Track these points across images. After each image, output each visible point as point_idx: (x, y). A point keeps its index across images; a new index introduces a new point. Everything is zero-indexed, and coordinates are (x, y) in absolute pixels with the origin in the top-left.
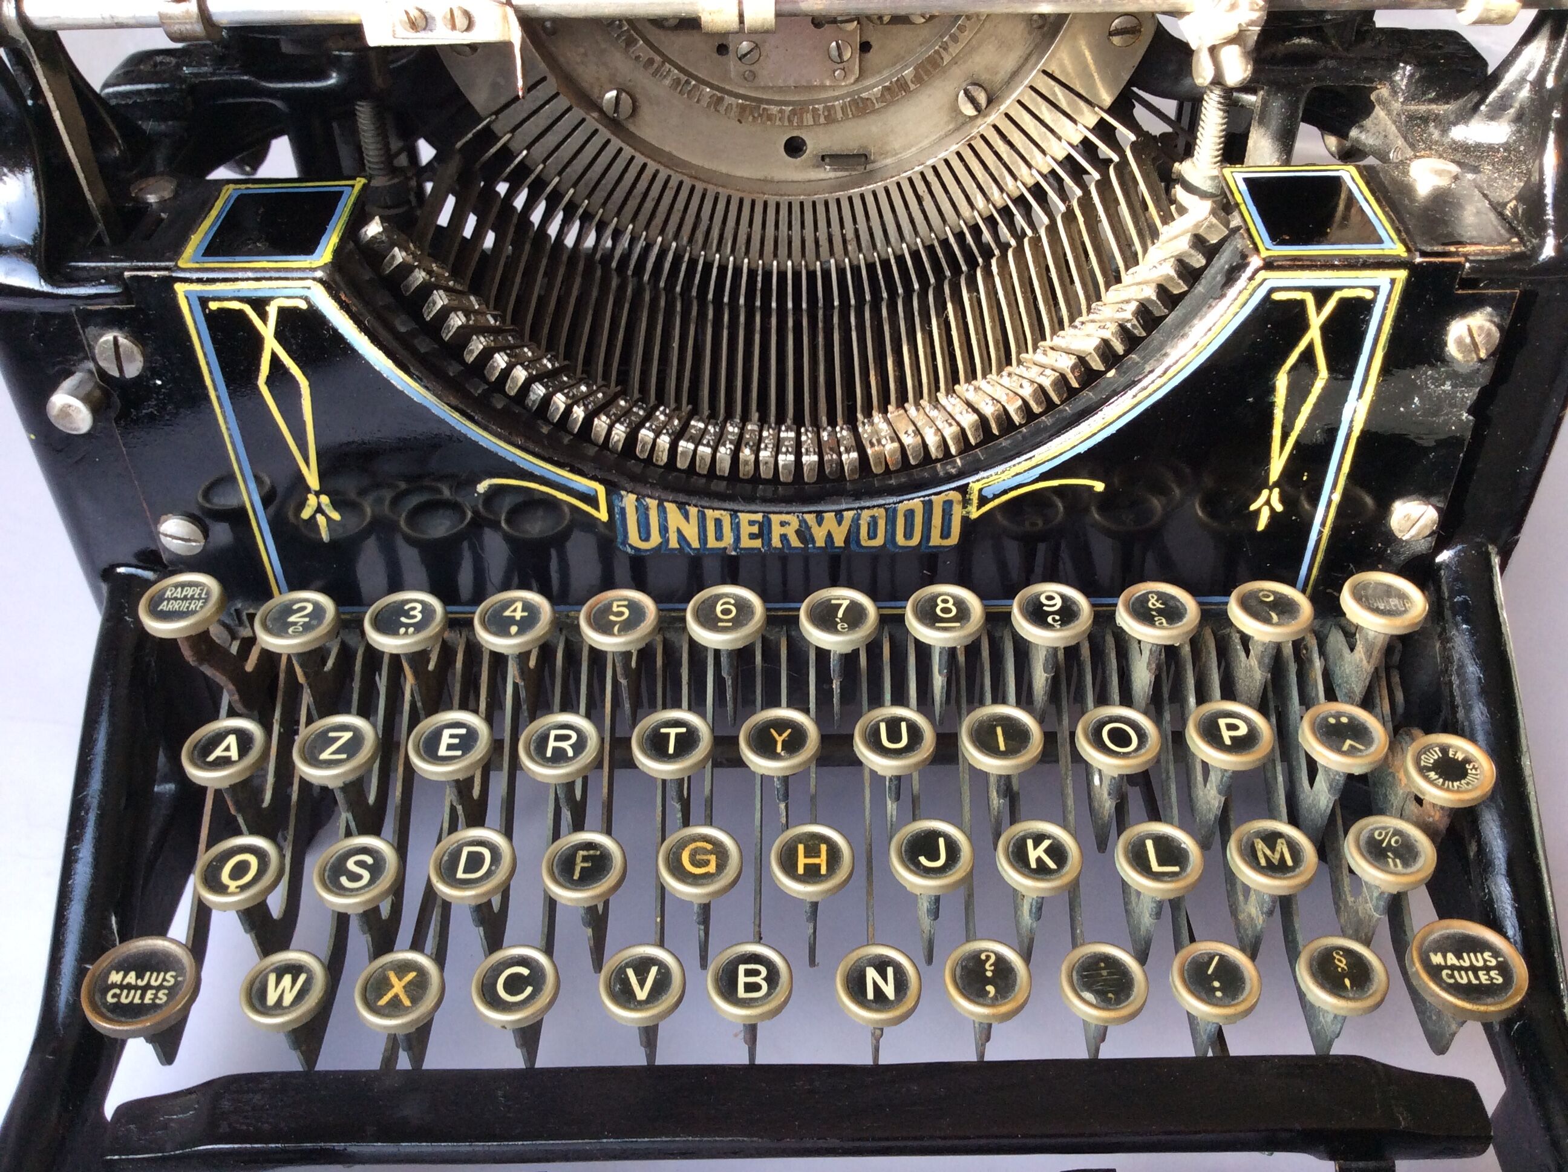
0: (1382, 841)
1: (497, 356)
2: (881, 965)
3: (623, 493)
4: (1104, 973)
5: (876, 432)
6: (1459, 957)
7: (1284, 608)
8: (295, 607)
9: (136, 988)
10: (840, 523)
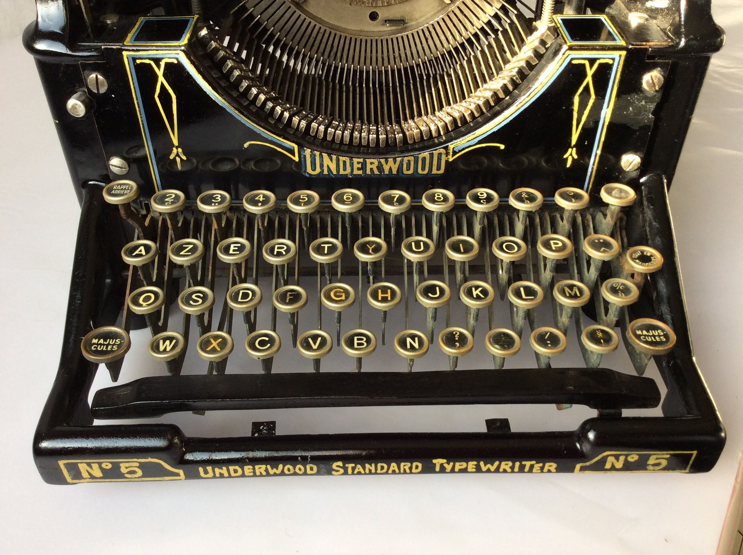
0: (617, 287)
1: (253, 88)
2: (413, 337)
3: (305, 148)
4: (503, 338)
5: (410, 126)
6: (648, 332)
7: (577, 197)
8: (168, 195)
9: (104, 345)
10: (395, 163)
